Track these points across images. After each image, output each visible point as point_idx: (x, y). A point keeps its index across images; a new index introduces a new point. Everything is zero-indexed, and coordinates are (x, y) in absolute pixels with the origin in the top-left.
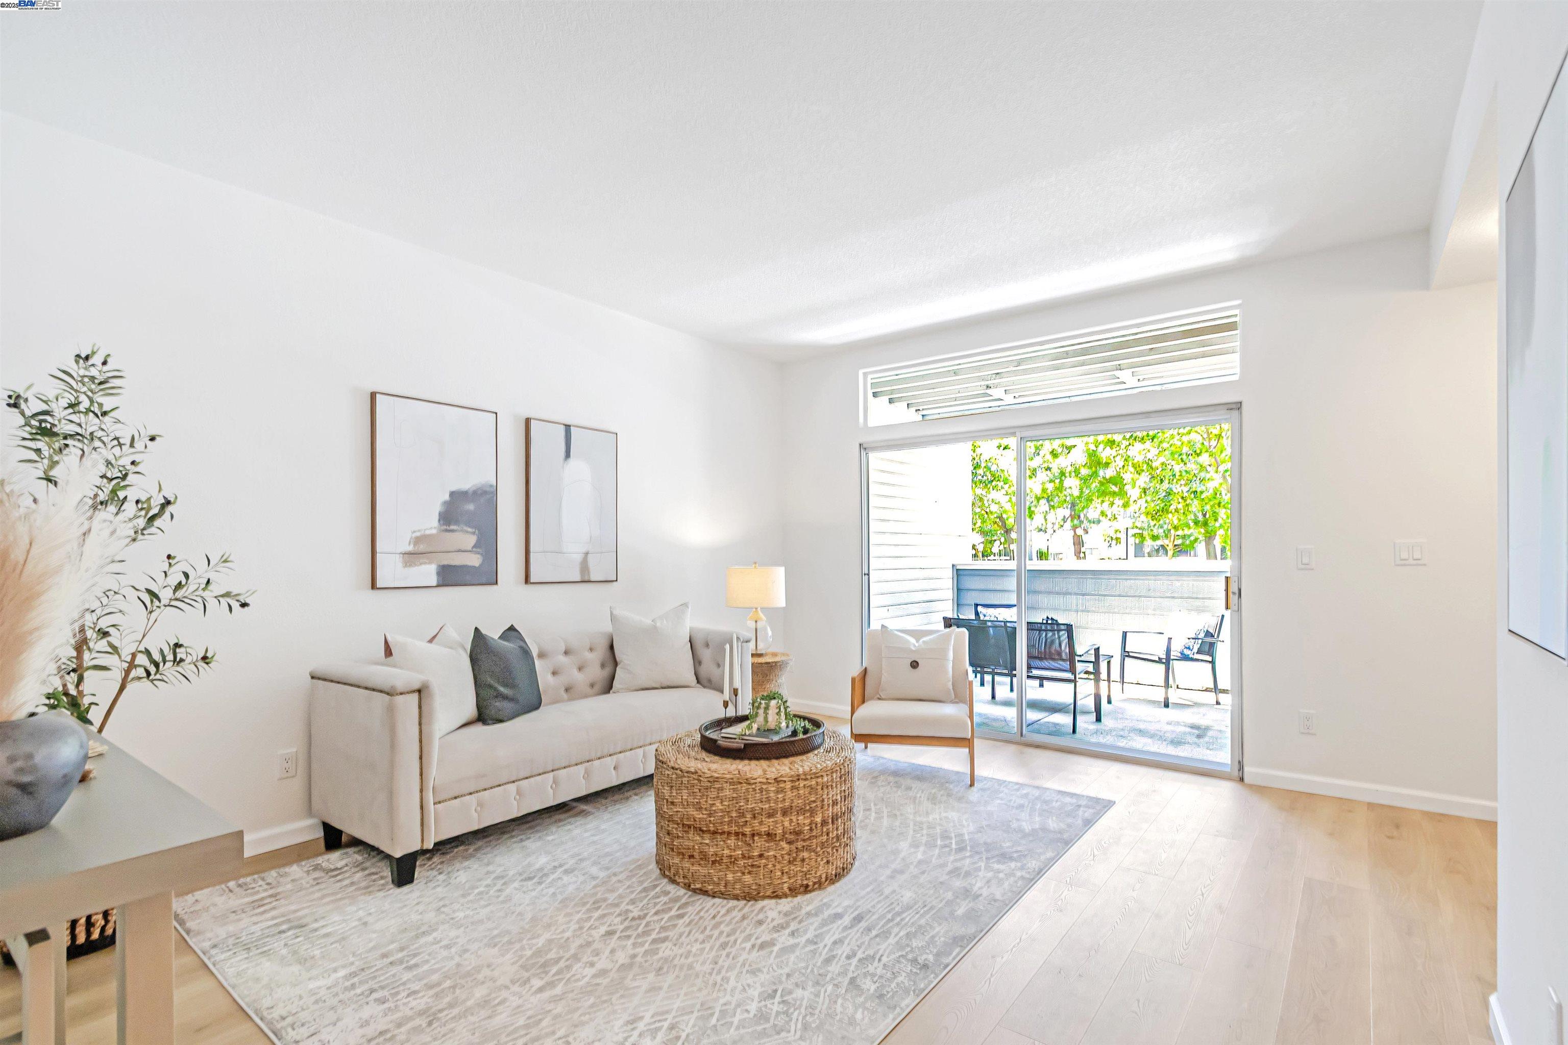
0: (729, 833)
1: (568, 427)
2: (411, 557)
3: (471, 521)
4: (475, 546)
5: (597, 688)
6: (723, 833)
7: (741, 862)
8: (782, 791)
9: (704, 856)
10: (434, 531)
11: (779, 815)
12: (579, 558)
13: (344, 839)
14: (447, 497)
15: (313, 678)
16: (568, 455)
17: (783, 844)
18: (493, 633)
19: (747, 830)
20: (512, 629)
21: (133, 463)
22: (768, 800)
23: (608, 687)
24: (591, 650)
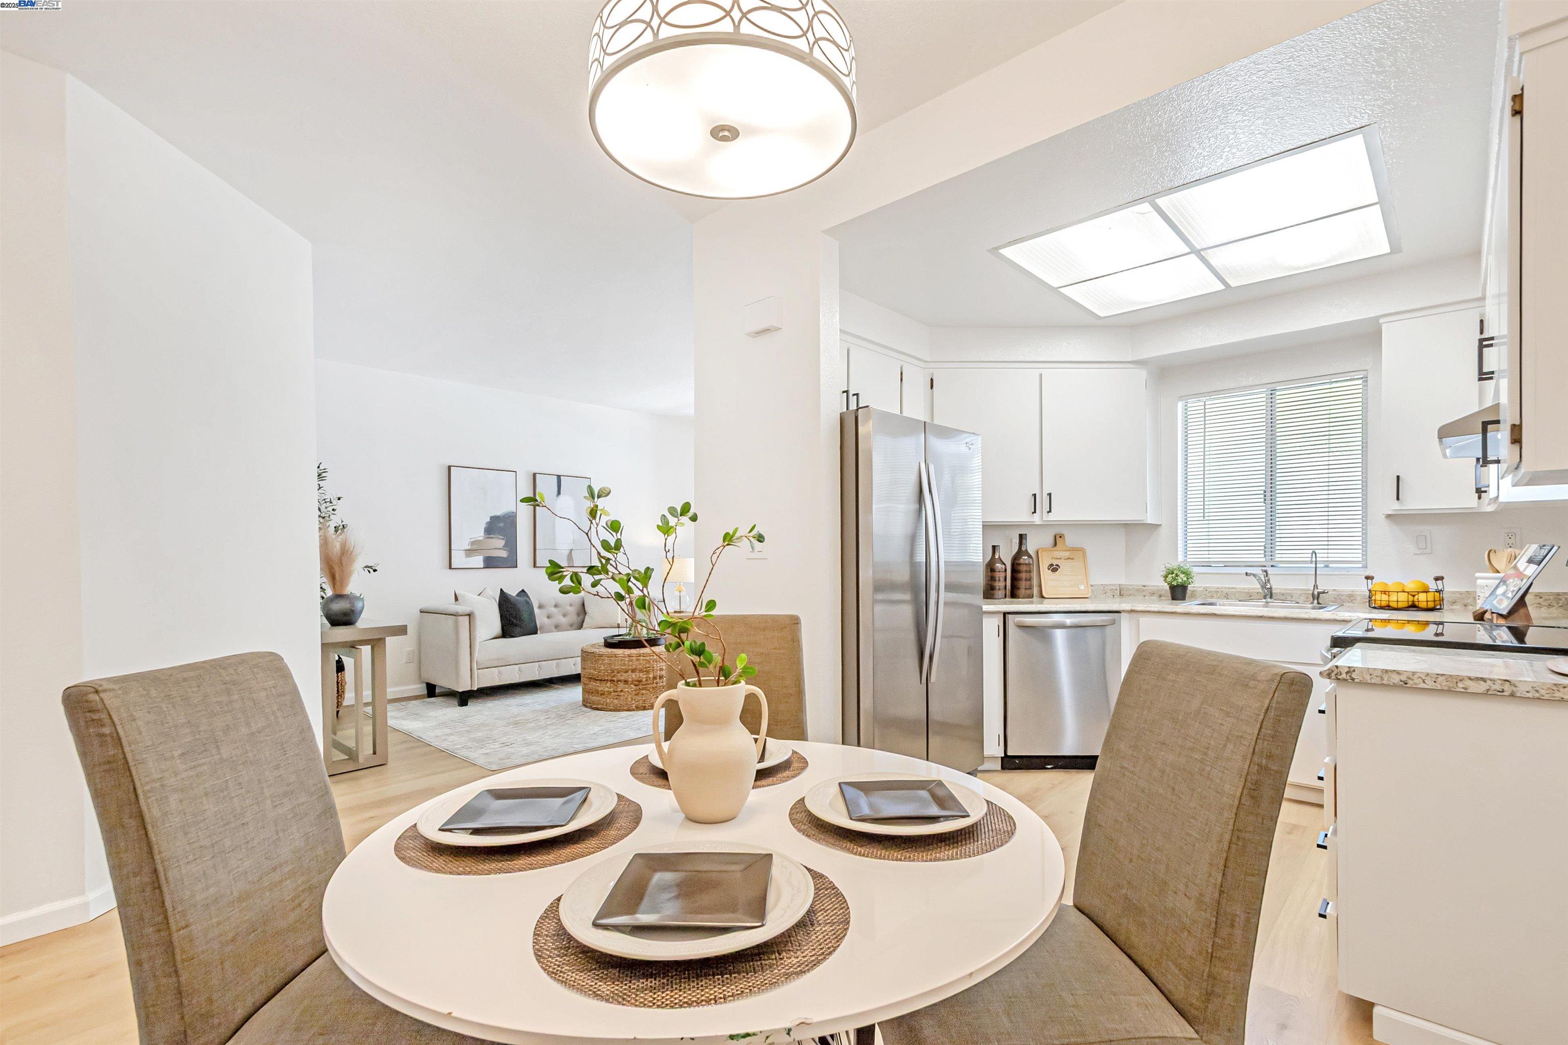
0: (607, 680)
1: (559, 477)
2: (470, 552)
3: (502, 532)
4: (504, 546)
5: (575, 626)
6: (605, 680)
7: (613, 694)
8: (632, 661)
9: (597, 692)
10: (482, 538)
11: (630, 672)
12: (567, 552)
13: (437, 691)
14: (488, 520)
15: (421, 612)
16: (559, 493)
17: (632, 686)
18: (513, 592)
19: (615, 679)
20: (523, 591)
21: (333, 510)
22: (624, 665)
23: (580, 626)
24: (571, 605)
